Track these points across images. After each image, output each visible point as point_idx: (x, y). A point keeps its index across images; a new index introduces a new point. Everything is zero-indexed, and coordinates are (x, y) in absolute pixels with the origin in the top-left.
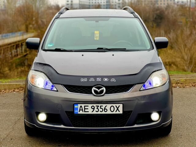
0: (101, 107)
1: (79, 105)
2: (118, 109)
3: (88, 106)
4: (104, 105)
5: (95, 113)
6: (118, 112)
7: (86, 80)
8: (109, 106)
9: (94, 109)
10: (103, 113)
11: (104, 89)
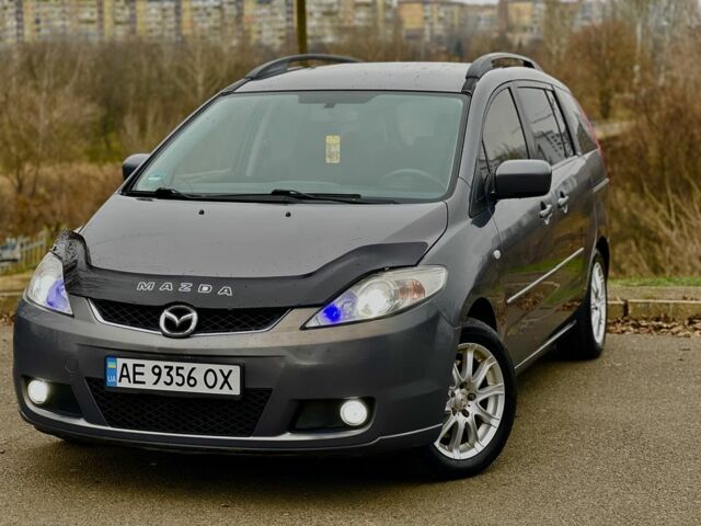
0: (180, 371)
1: (120, 362)
2: (226, 381)
3: (143, 366)
4: (188, 366)
5: (161, 387)
6: (226, 391)
8: (201, 368)
9: (159, 375)
10: (186, 388)
11: (194, 316)
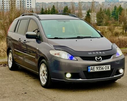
0: (101, 67)
1: (91, 67)
2: (108, 68)
3: (95, 67)
5: (98, 70)
6: (108, 70)
7: (91, 53)
8: (104, 66)
9: (97, 68)
10: (102, 70)
